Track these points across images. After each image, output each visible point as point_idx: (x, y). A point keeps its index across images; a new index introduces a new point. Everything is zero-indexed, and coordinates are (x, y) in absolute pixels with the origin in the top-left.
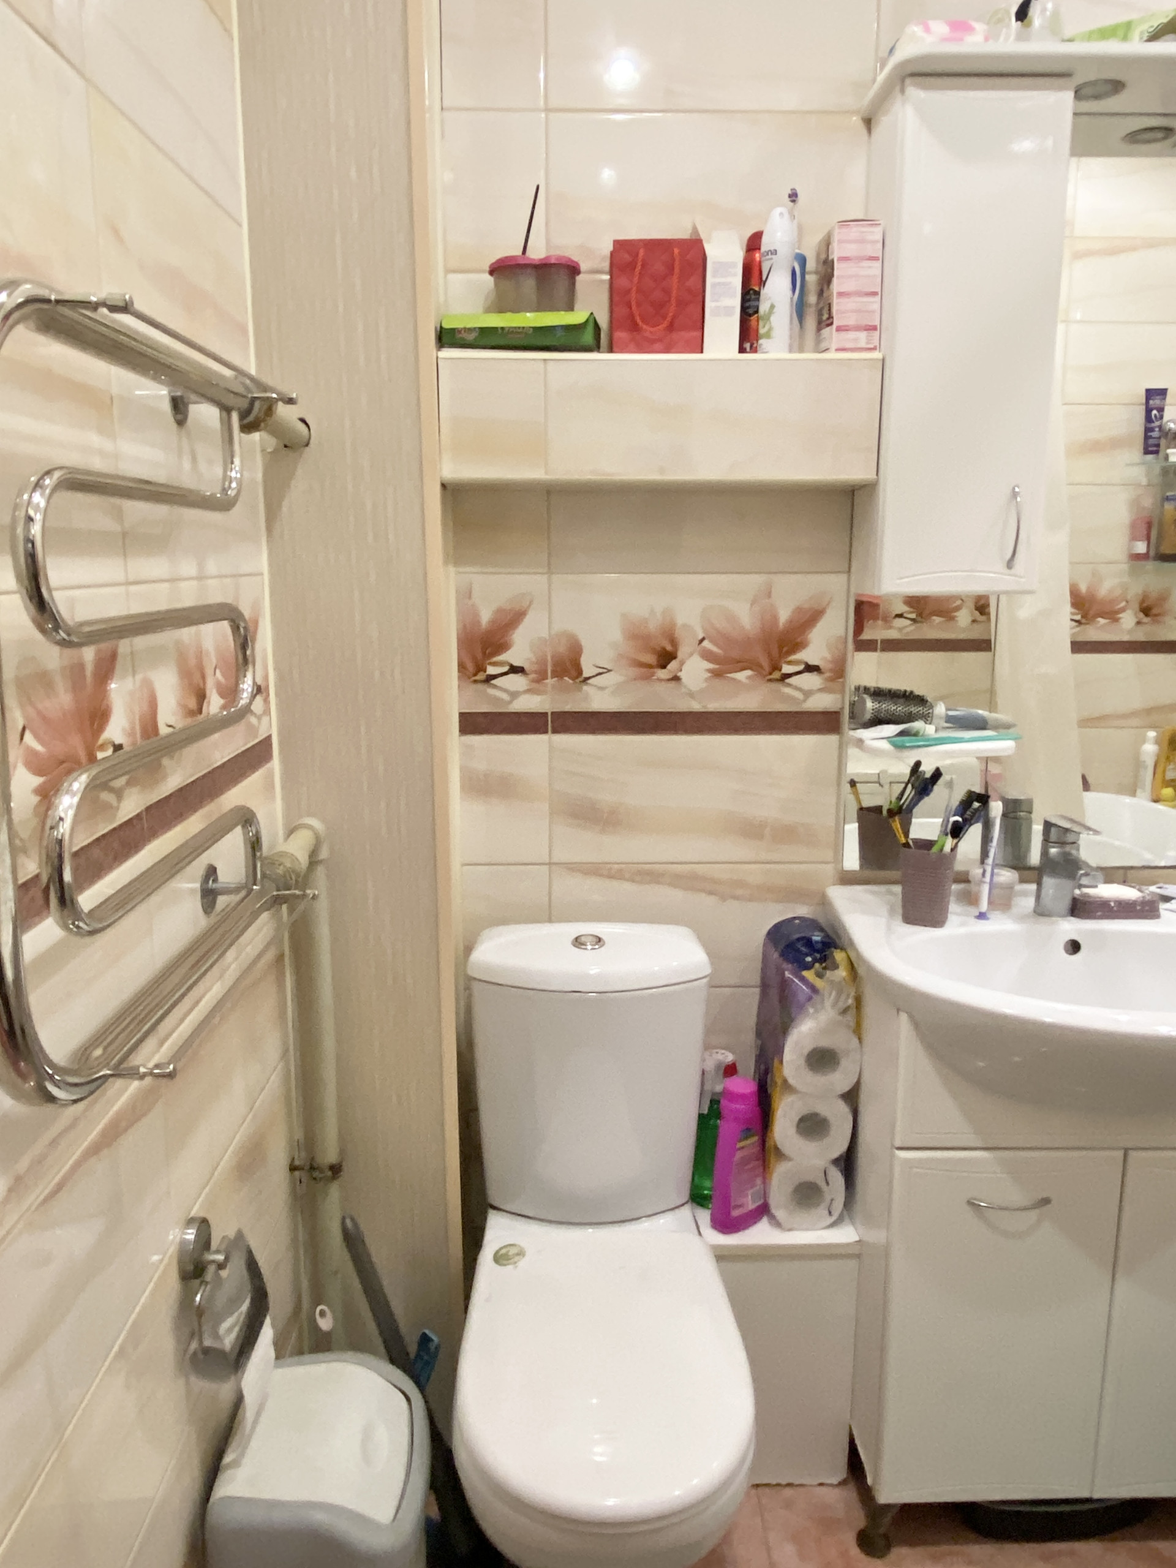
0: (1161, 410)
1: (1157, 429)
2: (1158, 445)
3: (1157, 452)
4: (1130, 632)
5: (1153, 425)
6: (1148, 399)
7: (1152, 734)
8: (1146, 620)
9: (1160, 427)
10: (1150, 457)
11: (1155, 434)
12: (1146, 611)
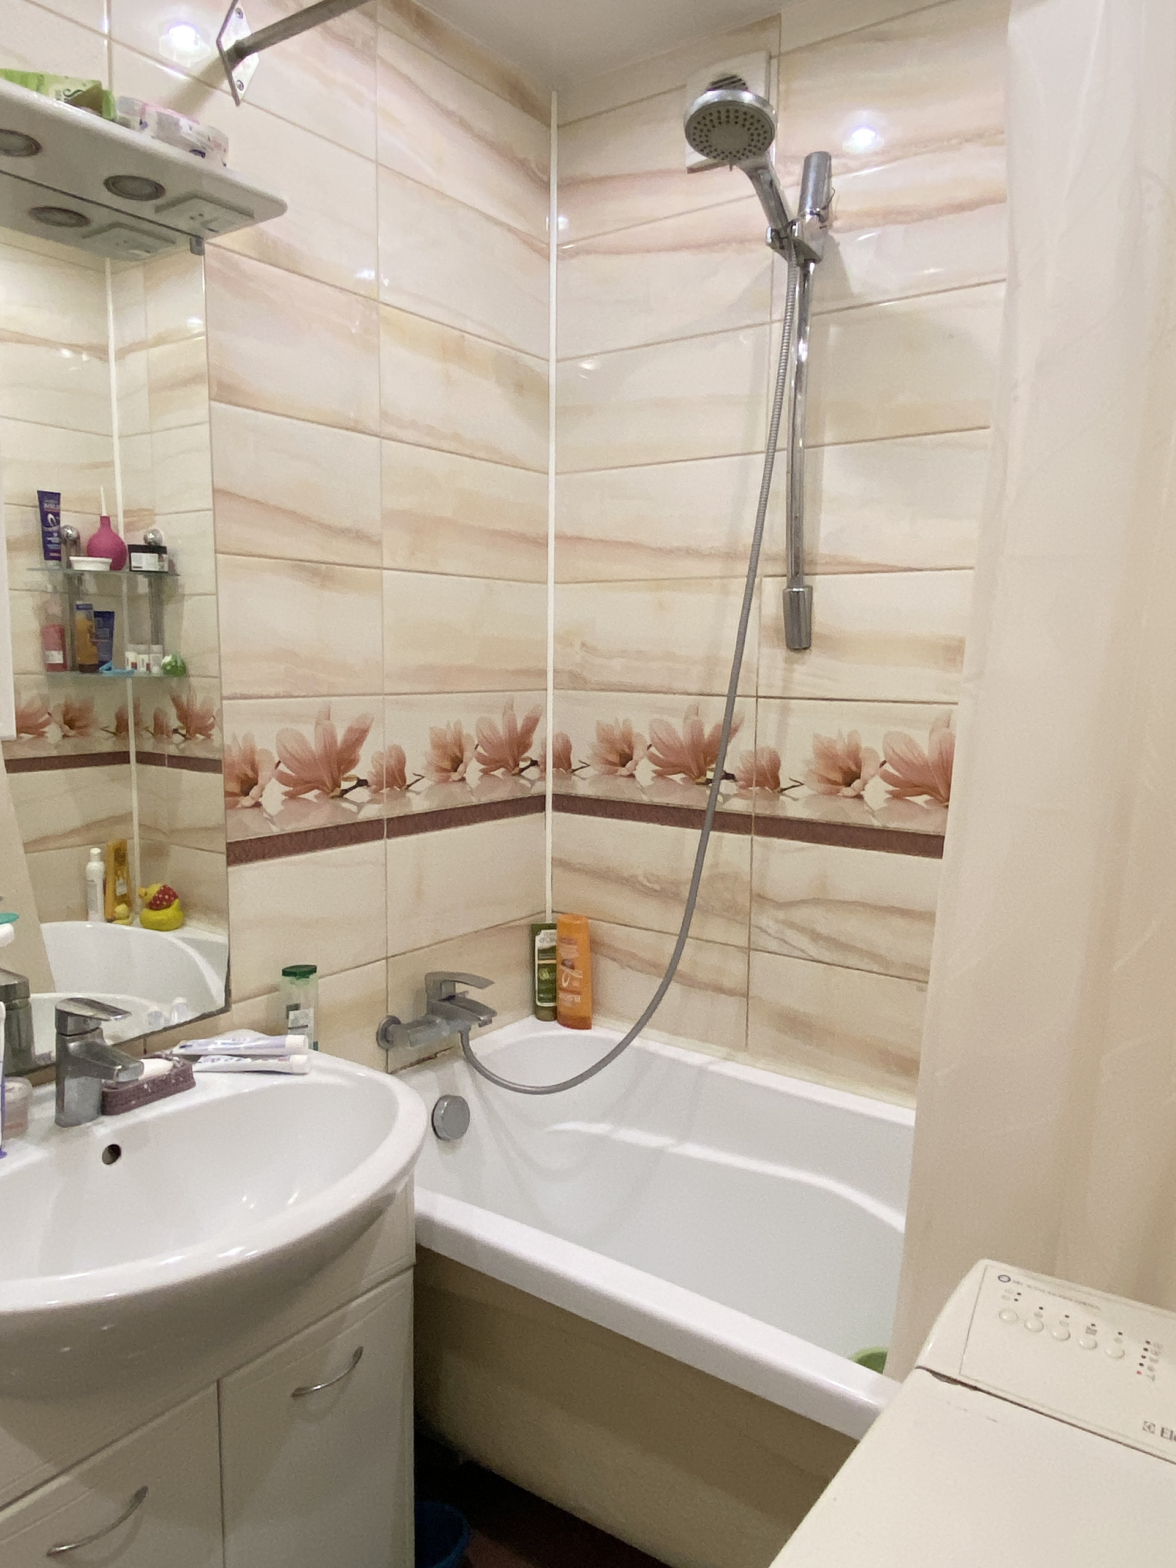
0: (57, 514)
1: (56, 535)
2: (59, 551)
3: (59, 559)
4: (57, 746)
5: (50, 529)
6: (41, 502)
7: (96, 851)
8: (72, 733)
9: (59, 532)
10: (51, 563)
11: (55, 539)
12: (70, 723)
